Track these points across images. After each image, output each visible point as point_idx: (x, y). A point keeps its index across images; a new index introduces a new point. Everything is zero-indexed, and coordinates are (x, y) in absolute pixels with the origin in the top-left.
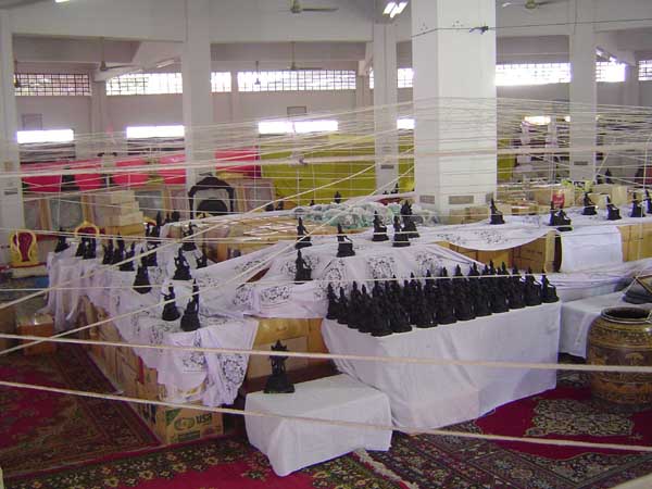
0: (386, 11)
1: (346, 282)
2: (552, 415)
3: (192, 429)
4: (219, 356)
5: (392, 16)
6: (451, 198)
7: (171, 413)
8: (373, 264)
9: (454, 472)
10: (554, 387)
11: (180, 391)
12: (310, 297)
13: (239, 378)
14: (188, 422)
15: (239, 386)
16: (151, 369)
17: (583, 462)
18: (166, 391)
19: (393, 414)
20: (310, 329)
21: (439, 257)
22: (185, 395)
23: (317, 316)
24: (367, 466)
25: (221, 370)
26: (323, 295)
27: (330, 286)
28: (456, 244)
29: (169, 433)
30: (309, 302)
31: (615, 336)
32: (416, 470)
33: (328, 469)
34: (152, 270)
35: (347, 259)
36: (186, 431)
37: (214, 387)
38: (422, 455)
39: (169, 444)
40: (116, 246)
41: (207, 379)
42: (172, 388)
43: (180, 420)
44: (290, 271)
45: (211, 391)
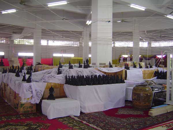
0: (87, 23)
1: (70, 75)
2: (123, 111)
3: (28, 110)
4: (36, 90)
5: (88, 25)
6: (100, 63)
7: (22, 105)
8: (78, 72)
9: (96, 120)
10: (124, 106)
11: (25, 99)
12: (61, 78)
13: (41, 97)
14: (26, 108)
15: (40, 99)
16: (18, 94)
17: (130, 119)
18: (21, 99)
19: (81, 107)
20: (61, 87)
21: (95, 72)
22: (26, 100)
23: (62, 83)
24: (73, 118)
25: (36, 94)
26: (64, 78)
27: (66, 76)
28: (100, 70)
29: (21, 110)
30: (61, 79)
31: (139, 90)
32: (86, 119)
33: (63, 119)
34: (21, 74)
35: (71, 70)
36: (26, 110)
37: (34, 98)
38: (88, 117)
39: (21, 113)
40: (12, 68)
41: (32, 96)
42: (23, 98)
43: (24, 107)
44: (56, 72)
45: (33, 99)
